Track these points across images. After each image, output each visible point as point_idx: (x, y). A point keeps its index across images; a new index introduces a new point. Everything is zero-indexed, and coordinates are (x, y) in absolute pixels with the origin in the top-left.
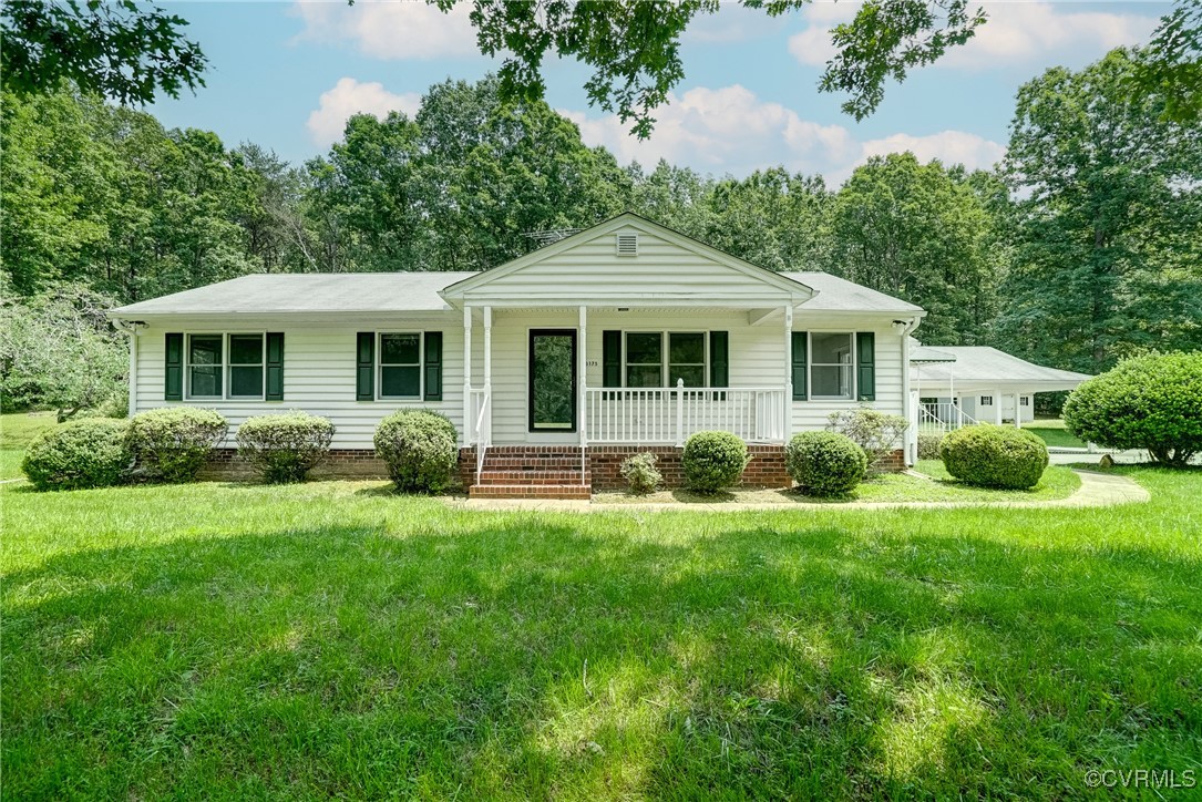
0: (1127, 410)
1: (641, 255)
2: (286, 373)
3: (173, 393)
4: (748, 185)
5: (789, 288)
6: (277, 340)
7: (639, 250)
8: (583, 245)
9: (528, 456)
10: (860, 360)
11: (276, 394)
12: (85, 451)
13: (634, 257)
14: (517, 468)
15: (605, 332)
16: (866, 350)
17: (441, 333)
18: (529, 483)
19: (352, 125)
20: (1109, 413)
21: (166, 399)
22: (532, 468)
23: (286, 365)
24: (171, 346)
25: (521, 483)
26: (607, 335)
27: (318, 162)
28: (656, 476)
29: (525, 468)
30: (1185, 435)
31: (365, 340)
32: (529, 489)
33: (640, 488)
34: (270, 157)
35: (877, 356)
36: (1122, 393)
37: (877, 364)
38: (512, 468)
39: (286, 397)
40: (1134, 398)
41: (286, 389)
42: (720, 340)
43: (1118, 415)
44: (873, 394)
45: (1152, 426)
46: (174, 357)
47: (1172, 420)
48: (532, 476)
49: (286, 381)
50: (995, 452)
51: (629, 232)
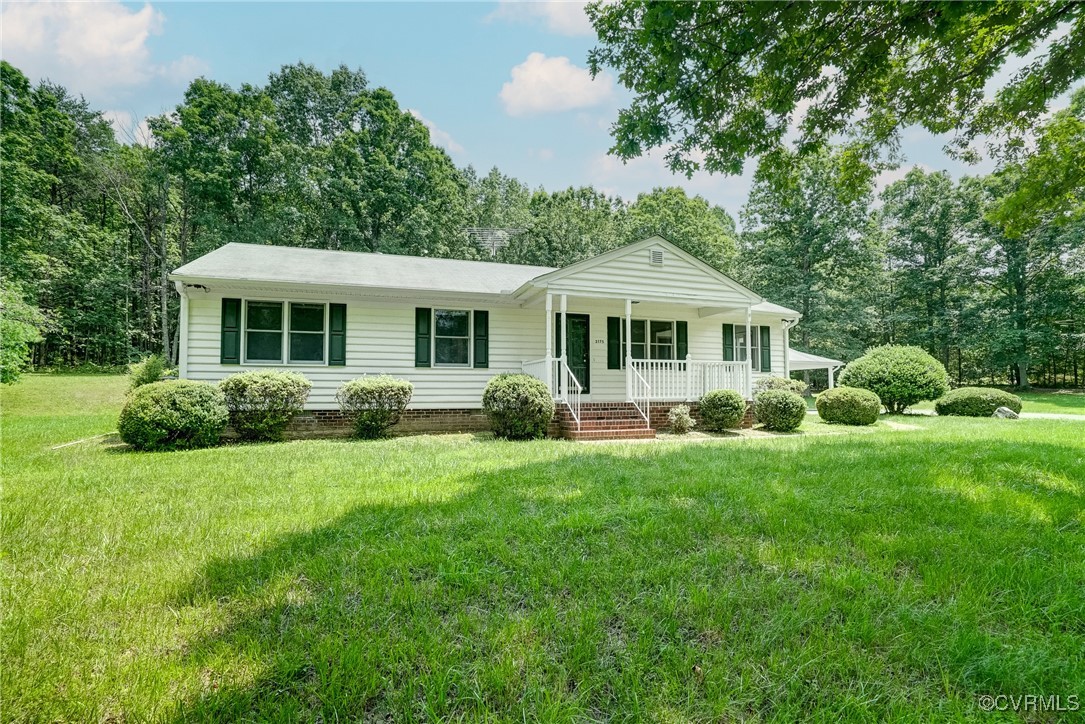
0: (880, 380)
1: (666, 266)
2: (348, 341)
3: (229, 356)
4: (568, 198)
5: (749, 296)
6: (339, 311)
7: (665, 262)
8: (629, 255)
9: (594, 409)
10: (762, 345)
11: (339, 359)
12: (198, 410)
13: (661, 267)
14: (593, 418)
15: (609, 318)
16: (766, 338)
17: (487, 312)
18: (609, 428)
19: (196, 89)
20: (870, 381)
21: (222, 362)
22: (603, 418)
23: (348, 333)
24: (228, 311)
25: (604, 428)
26: (610, 320)
27: (162, 121)
28: (692, 422)
29: (598, 418)
30: (910, 394)
31: (422, 315)
32: (617, 433)
33: (680, 430)
34: (78, 102)
35: (771, 342)
36: (876, 369)
37: (772, 348)
38: (590, 419)
39: (348, 362)
40: (884, 372)
41: (348, 355)
42: (682, 327)
43: (875, 383)
44: (770, 367)
45: (894, 390)
46: (231, 321)
47: (904, 386)
48: (611, 423)
49: (348, 348)
50: (858, 403)
51: (658, 249)
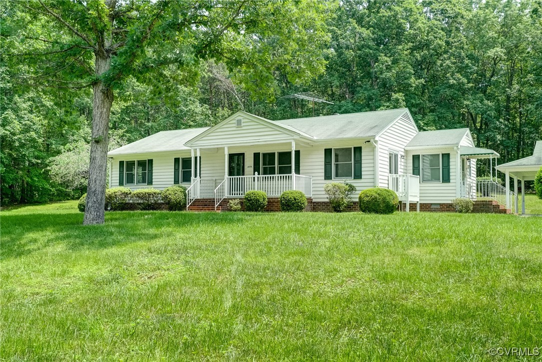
1: (244, 126)
2: (153, 174)
3: (121, 183)
5: (292, 134)
6: (151, 161)
7: (242, 125)
8: (226, 124)
11: (150, 183)
13: (241, 127)
23: (153, 171)
24: (121, 166)
26: (254, 154)
29: (205, 205)
31: (177, 161)
35: (362, 157)
37: (363, 162)
39: (153, 184)
41: (153, 180)
46: (121, 169)
49: (153, 177)
51: (239, 118)
